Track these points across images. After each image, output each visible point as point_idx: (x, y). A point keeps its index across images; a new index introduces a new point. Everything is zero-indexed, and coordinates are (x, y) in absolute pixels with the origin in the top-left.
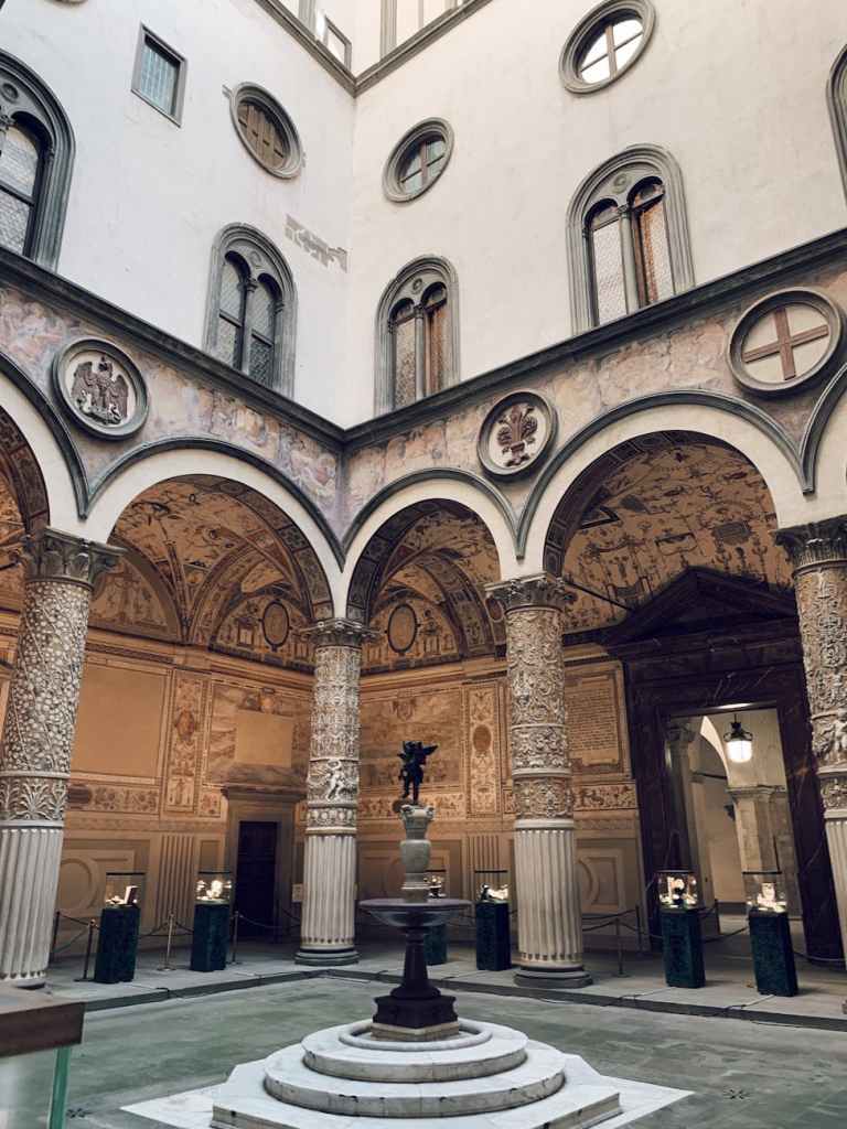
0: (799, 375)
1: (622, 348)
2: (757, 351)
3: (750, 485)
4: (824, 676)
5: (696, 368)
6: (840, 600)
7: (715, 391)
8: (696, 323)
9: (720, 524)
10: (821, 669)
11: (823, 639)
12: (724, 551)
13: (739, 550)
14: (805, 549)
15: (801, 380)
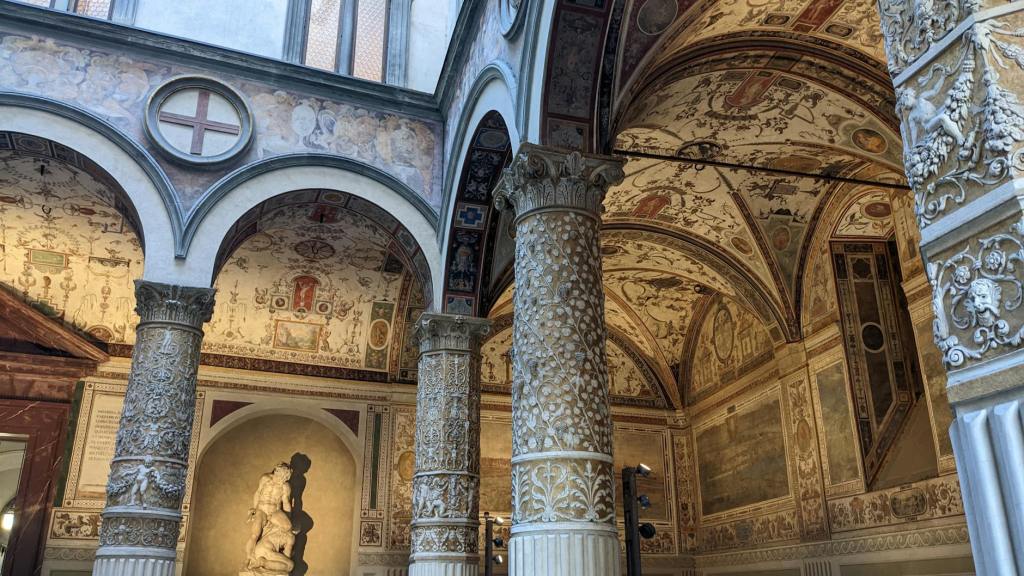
0: (203, 155)
1: (35, 38)
2: (174, 116)
3: (91, 224)
4: (143, 423)
5: (110, 99)
6: (178, 360)
7: (122, 129)
8: (123, 59)
9: (41, 248)
10: (141, 417)
11: (152, 390)
12: (30, 275)
13: (48, 280)
14: (161, 306)
15: (205, 161)
